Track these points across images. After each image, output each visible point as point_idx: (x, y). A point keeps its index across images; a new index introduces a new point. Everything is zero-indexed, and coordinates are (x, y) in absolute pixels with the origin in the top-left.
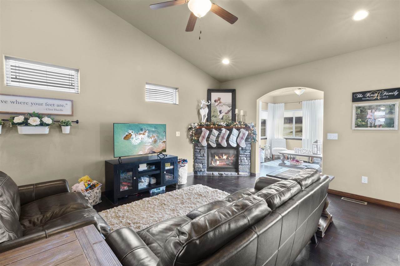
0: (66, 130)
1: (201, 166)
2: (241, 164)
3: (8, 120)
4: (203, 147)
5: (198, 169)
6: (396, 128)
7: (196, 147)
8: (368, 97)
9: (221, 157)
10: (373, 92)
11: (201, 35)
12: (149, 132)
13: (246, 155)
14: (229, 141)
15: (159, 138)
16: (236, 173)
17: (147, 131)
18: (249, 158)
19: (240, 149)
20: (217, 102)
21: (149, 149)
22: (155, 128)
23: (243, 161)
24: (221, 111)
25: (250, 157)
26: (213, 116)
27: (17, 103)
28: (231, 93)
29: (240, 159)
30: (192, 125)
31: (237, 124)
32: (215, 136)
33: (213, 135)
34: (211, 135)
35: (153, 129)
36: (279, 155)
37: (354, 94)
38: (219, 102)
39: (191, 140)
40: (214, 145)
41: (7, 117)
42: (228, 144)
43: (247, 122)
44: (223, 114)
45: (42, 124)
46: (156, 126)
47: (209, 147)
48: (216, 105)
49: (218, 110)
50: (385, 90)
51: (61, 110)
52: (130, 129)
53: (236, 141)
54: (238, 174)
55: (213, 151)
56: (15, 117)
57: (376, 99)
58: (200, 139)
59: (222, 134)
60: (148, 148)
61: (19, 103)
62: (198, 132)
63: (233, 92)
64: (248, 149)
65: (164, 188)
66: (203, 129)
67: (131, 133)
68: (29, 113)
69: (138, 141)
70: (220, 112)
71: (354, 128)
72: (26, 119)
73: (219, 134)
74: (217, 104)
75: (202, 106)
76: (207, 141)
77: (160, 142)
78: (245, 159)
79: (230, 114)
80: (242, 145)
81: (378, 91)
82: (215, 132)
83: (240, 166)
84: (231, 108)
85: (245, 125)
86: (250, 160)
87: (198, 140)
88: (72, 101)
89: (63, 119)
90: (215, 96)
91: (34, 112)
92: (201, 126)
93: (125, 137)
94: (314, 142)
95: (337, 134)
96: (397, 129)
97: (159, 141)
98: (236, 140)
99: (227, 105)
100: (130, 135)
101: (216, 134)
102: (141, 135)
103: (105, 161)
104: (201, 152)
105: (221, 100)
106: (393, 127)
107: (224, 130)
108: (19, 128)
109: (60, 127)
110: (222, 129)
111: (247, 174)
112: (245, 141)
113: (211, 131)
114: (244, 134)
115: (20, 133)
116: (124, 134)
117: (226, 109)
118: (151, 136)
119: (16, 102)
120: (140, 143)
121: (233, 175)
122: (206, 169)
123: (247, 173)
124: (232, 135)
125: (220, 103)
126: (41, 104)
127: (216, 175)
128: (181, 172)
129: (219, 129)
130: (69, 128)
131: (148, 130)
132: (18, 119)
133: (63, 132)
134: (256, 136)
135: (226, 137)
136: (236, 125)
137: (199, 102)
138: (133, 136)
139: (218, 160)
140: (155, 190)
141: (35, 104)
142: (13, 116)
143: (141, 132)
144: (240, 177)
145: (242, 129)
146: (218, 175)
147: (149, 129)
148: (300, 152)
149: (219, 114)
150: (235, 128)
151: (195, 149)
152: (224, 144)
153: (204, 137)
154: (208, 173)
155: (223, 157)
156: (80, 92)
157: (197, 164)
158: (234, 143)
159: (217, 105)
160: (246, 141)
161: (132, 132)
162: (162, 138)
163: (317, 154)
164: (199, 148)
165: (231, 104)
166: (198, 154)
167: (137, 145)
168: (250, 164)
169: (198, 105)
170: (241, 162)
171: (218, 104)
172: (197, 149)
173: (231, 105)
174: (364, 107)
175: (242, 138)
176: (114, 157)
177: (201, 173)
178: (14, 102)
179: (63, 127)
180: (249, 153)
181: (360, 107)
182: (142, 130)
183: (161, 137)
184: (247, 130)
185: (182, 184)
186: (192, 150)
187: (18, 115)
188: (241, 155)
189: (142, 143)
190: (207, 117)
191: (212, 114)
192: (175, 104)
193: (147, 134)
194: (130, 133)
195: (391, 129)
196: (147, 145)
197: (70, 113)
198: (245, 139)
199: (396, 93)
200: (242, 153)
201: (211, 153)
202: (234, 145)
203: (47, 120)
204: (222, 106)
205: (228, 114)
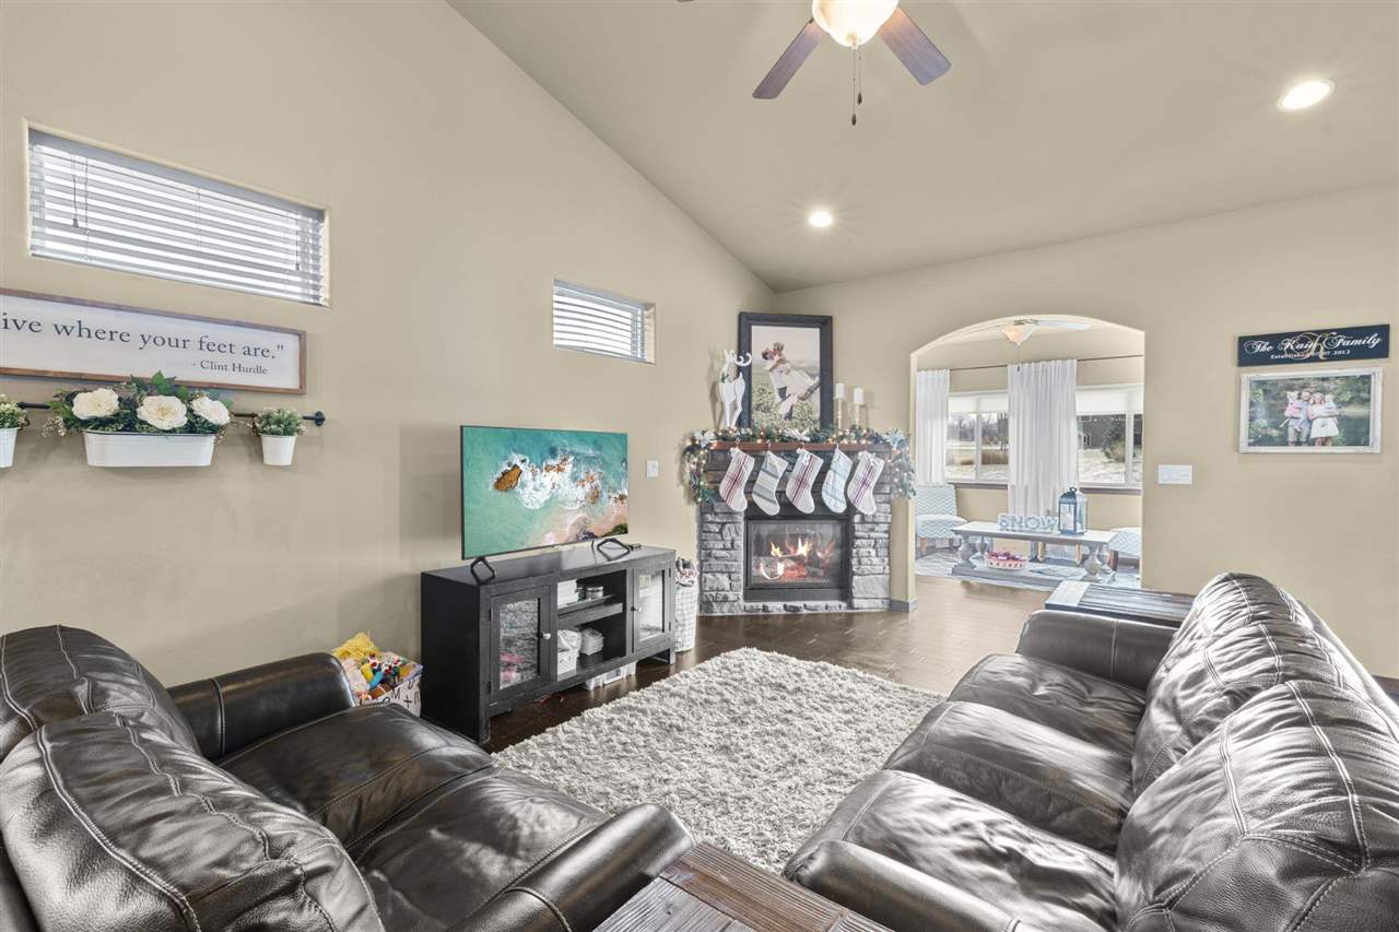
0: (281, 450)
1: (724, 580)
2: (860, 572)
3: (48, 407)
4: (730, 513)
5: (714, 594)
6: (1376, 446)
7: (710, 517)
8: (1289, 351)
9: (792, 550)
10: (1305, 337)
11: (859, 110)
12: (577, 462)
13: (876, 540)
14: (824, 494)
15: (607, 483)
16: (844, 605)
17: (571, 458)
18: (883, 552)
19: (857, 518)
20: (772, 358)
21: (574, 524)
22: (597, 445)
23: (865, 560)
24: (785, 388)
25: (888, 548)
26: (759, 406)
27: (84, 332)
28: (818, 330)
29: (857, 553)
30: (698, 435)
31: (847, 433)
32: (776, 477)
33: (767, 472)
34: (761, 473)
35: (590, 452)
36: (951, 540)
37: (1242, 340)
38: (777, 358)
39: (694, 492)
40: (772, 509)
42: (819, 503)
43: (877, 429)
44: (792, 400)
45: (195, 426)
46: (598, 440)
47: (754, 514)
48: (768, 368)
49: (776, 386)
50: (1341, 331)
51: (259, 370)
52: (514, 451)
53: (846, 493)
54: (850, 606)
55: (766, 529)
56: (78, 392)
57: (1315, 359)
58: (723, 487)
59: (797, 470)
60: (572, 520)
61: (93, 334)
62: (717, 463)
63: (824, 324)
64: (882, 520)
65: (629, 669)
66: (735, 452)
67: (519, 464)
68: (134, 379)
69: (542, 496)
70: (783, 392)
71: (1244, 447)
72: (129, 406)
73: (787, 470)
74: (770, 364)
75: (725, 369)
76: (748, 493)
77: (610, 497)
78: (873, 552)
79: (816, 400)
80: (863, 507)
81: (1319, 332)
82: (776, 463)
83: (856, 577)
84: (818, 379)
85: (871, 438)
86: (889, 556)
87: (717, 490)
88: (301, 335)
89: (268, 407)
90: (763, 336)
91: (159, 373)
92: (726, 440)
93: (499, 480)
94: (1064, 495)
95: (1190, 467)
96: (1378, 451)
97: (605, 495)
98: (843, 491)
100: (517, 472)
101: (778, 467)
102: (553, 473)
103: (422, 574)
104: (725, 531)
105: (783, 352)
106: (1366, 444)
107: (804, 456)
108: (93, 440)
109: (255, 436)
110: (799, 451)
111: (878, 605)
112: (874, 493)
113: (760, 461)
114: (870, 470)
115: (94, 461)
116: (497, 467)
117: (802, 383)
118: (583, 476)
119: (76, 330)
120: (546, 502)
121: (834, 611)
122: (741, 593)
123: (878, 602)
124: (830, 473)
125: (781, 361)
126: (181, 344)
127: (776, 612)
128: (680, 607)
129: (788, 449)
130: (290, 441)
131: (572, 453)
132: (94, 403)
133: (268, 460)
134: (909, 478)
135: (811, 480)
136: (842, 438)
137: (715, 356)
138: (527, 476)
139: (781, 560)
140: (604, 680)
141: (159, 341)
142: (68, 388)
143: (552, 462)
144: (856, 617)
145: (865, 452)
146: (784, 612)
147: (577, 450)
148: (1017, 528)
149: (778, 399)
150: (841, 447)
151: (702, 522)
152: (806, 504)
153: (735, 481)
154: (748, 605)
155: (796, 548)
156: (331, 301)
157: (709, 576)
158: (838, 500)
159: (771, 370)
160: (876, 492)
161: (523, 461)
162: (616, 485)
163: (1074, 533)
164: (718, 520)
165: (818, 366)
166: (716, 540)
167: (542, 509)
168: (887, 571)
169: (712, 367)
170: (860, 563)
171: (775, 367)
172: (712, 522)
173: (817, 371)
174: (1275, 383)
175: (864, 483)
176: (463, 558)
177: (726, 607)
178: (69, 329)
179: (268, 441)
180: (886, 532)
181: (1261, 383)
182: (553, 453)
183: (612, 482)
184: (879, 455)
185: (685, 649)
186: (694, 526)
187: (88, 387)
188: (858, 542)
189: (553, 502)
190: (740, 410)
191: (755, 400)
192: (642, 361)
193: (568, 468)
194: (516, 466)
195: (1361, 449)
196: (569, 511)
197: (293, 384)
198: (872, 485)
199: (1373, 341)
200: (863, 534)
201: (758, 537)
202: (838, 507)
203: (214, 411)
204: (788, 372)
205: (807, 401)
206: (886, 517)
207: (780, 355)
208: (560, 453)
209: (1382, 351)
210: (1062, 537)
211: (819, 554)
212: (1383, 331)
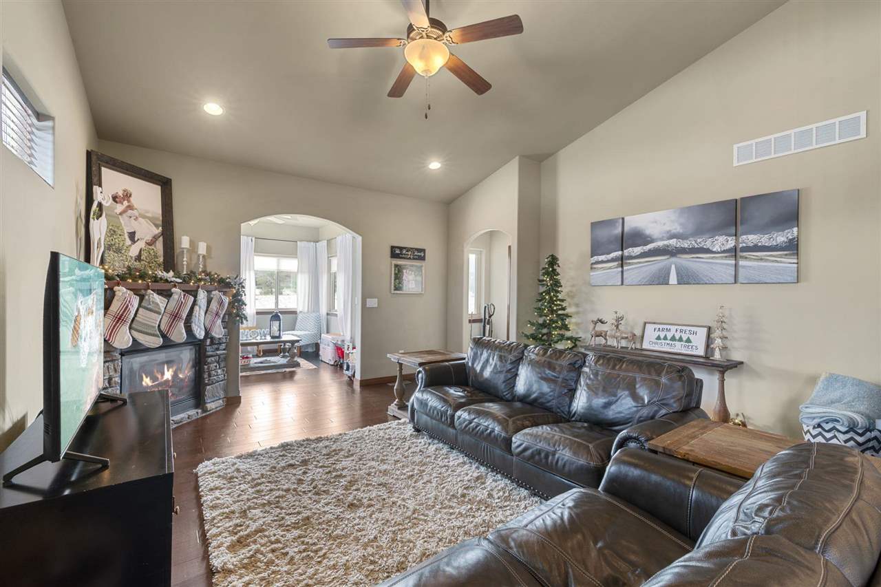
2: (211, 382)
8: (404, 254)
9: (159, 377)
10: (408, 249)
13: (219, 356)
14: (193, 325)
16: (200, 411)
18: (223, 364)
19: (209, 341)
20: (121, 203)
23: (213, 373)
24: (134, 233)
25: (226, 361)
28: (160, 187)
29: (208, 368)
33: (147, 309)
37: (393, 248)
38: (126, 203)
40: (156, 342)
42: (189, 332)
44: (141, 245)
47: (128, 349)
48: (118, 211)
49: (127, 230)
53: (205, 322)
54: (205, 410)
57: (410, 258)
63: (165, 184)
64: (224, 341)
70: (132, 235)
71: (393, 292)
74: (119, 208)
75: (95, 207)
78: (216, 366)
80: (216, 333)
81: (412, 249)
82: (157, 301)
83: (208, 387)
84: (160, 228)
86: (227, 366)
90: (113, 181)
94: (273, 316)
95: (376, 300)
96: (424, 293)
98: (203, 319)
99: (150, 219)
101: (161, 305)
105: (132, 199)
107: (177, 294)
110: (174, 290)
111: (220, 404)
112: (222, 322)
113: (142, 298)
114: (221, 303)
117: (148, 230)
121: (194, 418)
123: (221, 401)
124: (196, 308)
125: (130, 207)
129: (164, 289)
135: (184, 316)
144: (209, 418)
145: (216, 291)
149: (128, 242)
150: (202, 287)
152: (179, 334)
153: (121, 319)
155: (163, 374)
158: (201, 329)
159: (121, 214)
165: (161, 218)
168: (226, 377)
170: (210, 376)
171: (124, 212)
173: (160, 223)
174: (400, 266)
175: (217, 314)
180: (225, 349)
181: (397, 265)
184: (225, 293)
188: (209, 360)
190: (102, 248)
198: (222, 316)
199: (423, 255)
200: (211, 353)
201: (131, 371)
202: (200, 333)
204: (136, 219)
205: (153, 247)
206: (226, 338)
207: (129, 201)
209: (423, 258)
210: (272, 340)
211: (181, 376)
212: (423, 251)
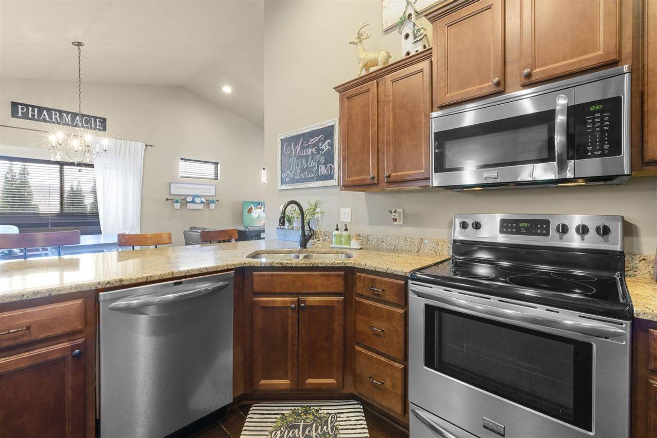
0: (212, 206)
3: (183, 200)
41: (183, 198)
45: (202, 202)
51: (209, 192)
52: (251, 205)
61: (188, 188)
67: (252, 208)
68: (193, 195)
69: (257, 215)
72: (193, 199)
88: (215, 186)
89: (210, 199)
91: (196, 194)
93: (248, 210)
102: (259, 209)
108: (188, 204)
109: (209, 203)
115: (188, 208)
116: (248, 208)
126: (198, 189)
130: (214, 204)
131: (263, 204)
132: (189, 199)
133: (211, 208)
138: (254, 210)
141: (196, 188)
142: (186, 197)
143: (259, 207)
167: (257, 218)
176: (243, 227)
179: (211, 204)
182: (259, 205)
187: (188, 196)
189: (259, 216)
193: (263, 208)
196: (262, 220)
197: (214, 194)
203: (204, 200)
208: (261, 205)
